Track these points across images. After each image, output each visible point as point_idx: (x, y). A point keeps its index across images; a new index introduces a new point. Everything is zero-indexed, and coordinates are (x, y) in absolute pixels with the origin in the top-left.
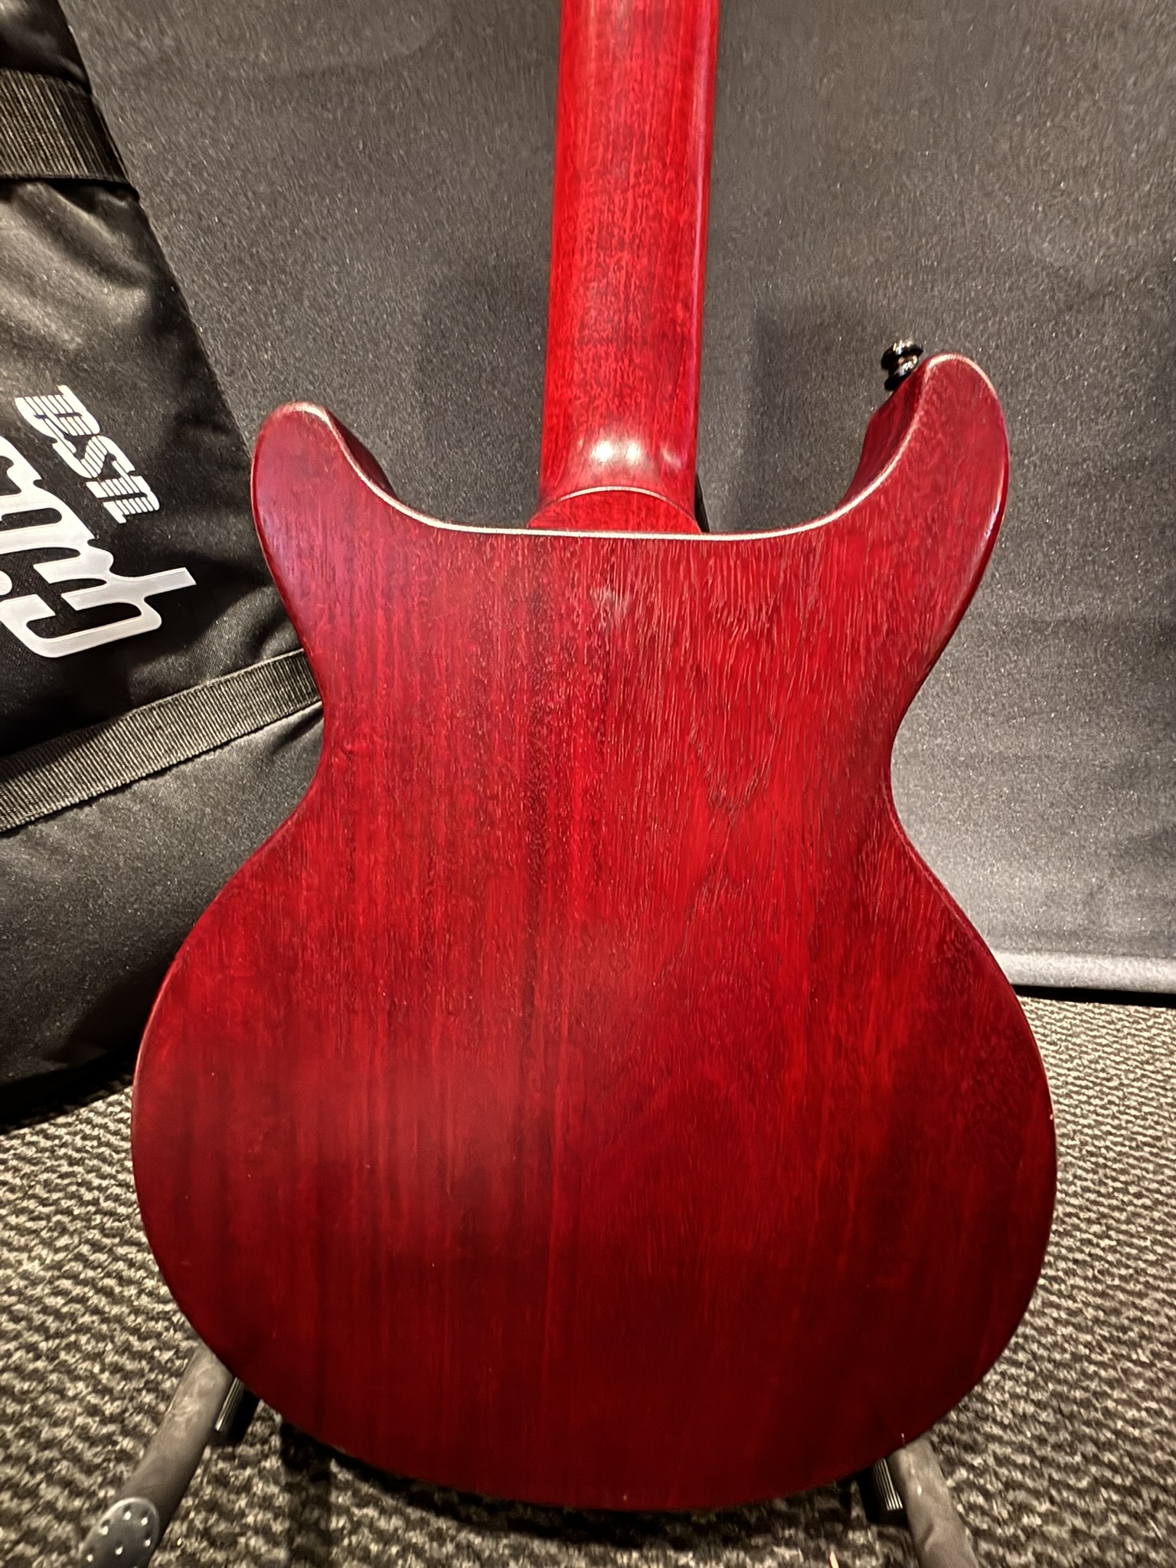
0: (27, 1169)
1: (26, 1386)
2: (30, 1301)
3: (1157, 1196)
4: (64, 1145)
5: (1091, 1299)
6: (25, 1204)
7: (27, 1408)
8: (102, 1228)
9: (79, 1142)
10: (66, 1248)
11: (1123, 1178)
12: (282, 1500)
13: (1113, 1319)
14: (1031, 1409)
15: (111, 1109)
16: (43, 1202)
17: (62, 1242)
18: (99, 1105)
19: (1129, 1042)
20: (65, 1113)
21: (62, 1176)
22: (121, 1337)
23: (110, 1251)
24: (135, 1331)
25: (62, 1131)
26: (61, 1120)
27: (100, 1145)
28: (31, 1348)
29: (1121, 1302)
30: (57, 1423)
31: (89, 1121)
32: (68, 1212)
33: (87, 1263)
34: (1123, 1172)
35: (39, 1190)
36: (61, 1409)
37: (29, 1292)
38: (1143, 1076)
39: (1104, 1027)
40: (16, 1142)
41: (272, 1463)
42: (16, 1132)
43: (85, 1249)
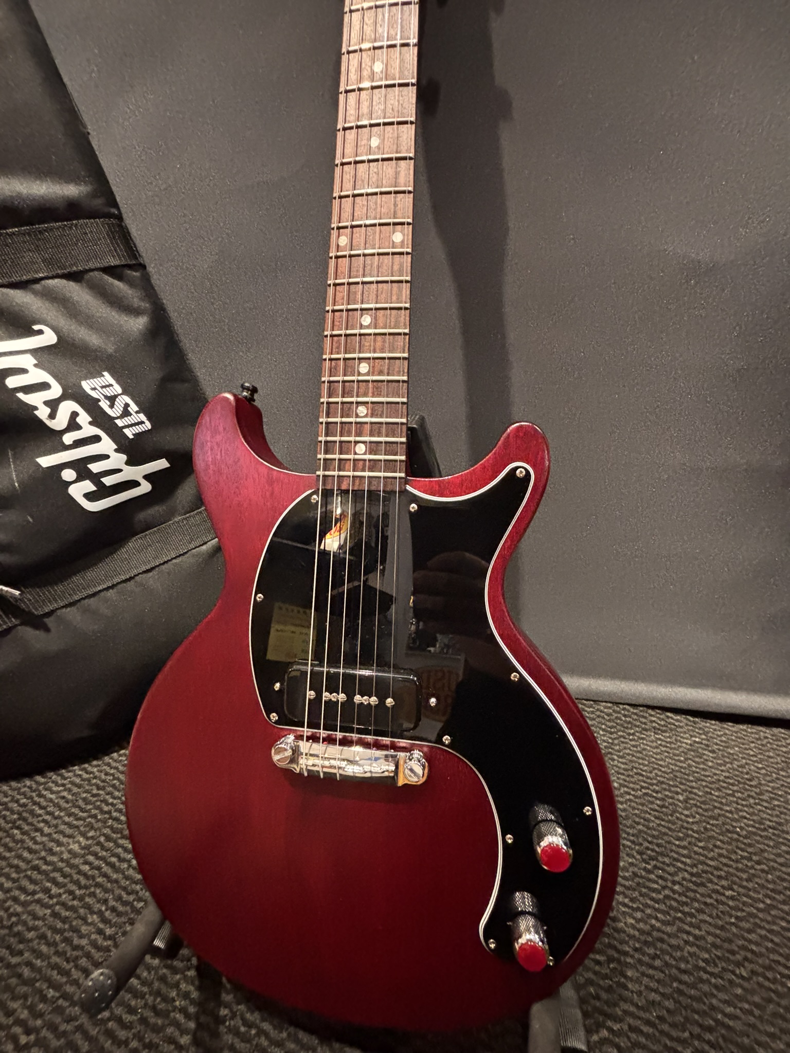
0: (75, 790)
1: (67, 914)
2: (72, 866)
3: (772, 864)
4: (95, 778)
5: (712, 930)
6: (73, 810)
7: (67, 926)
8: (111, 827)
9: (103, 777)
10: (92, 838)
11: (750, 850)
12: (195, 995)
13: (726, 945)
14: (658, 998)
15: (120, 758)
16: (82, 810)
17: (91, 834)
18: (115, 755)
19: (771, 754)
20: (97, 759)
21: (94, 796)
22: (118, 892)
23: (115, 842)
24: (125, 889)
25: (95, 770)
26: (95, 763)
27: (114, 779)
28: (71, 893)
29: (734, 934)
30: (81, 936)
31: (109, 765)
32: (95, 816)
33: (103, 848)
34: (750, 845)
35: (81, 803)
36: (84, 929)
37: (72, 861)
38: (777, 779)
39: (753, 742)
40: (70, 774)
41: (192, 973)
42: (71, 768)
43: (102, 839)
